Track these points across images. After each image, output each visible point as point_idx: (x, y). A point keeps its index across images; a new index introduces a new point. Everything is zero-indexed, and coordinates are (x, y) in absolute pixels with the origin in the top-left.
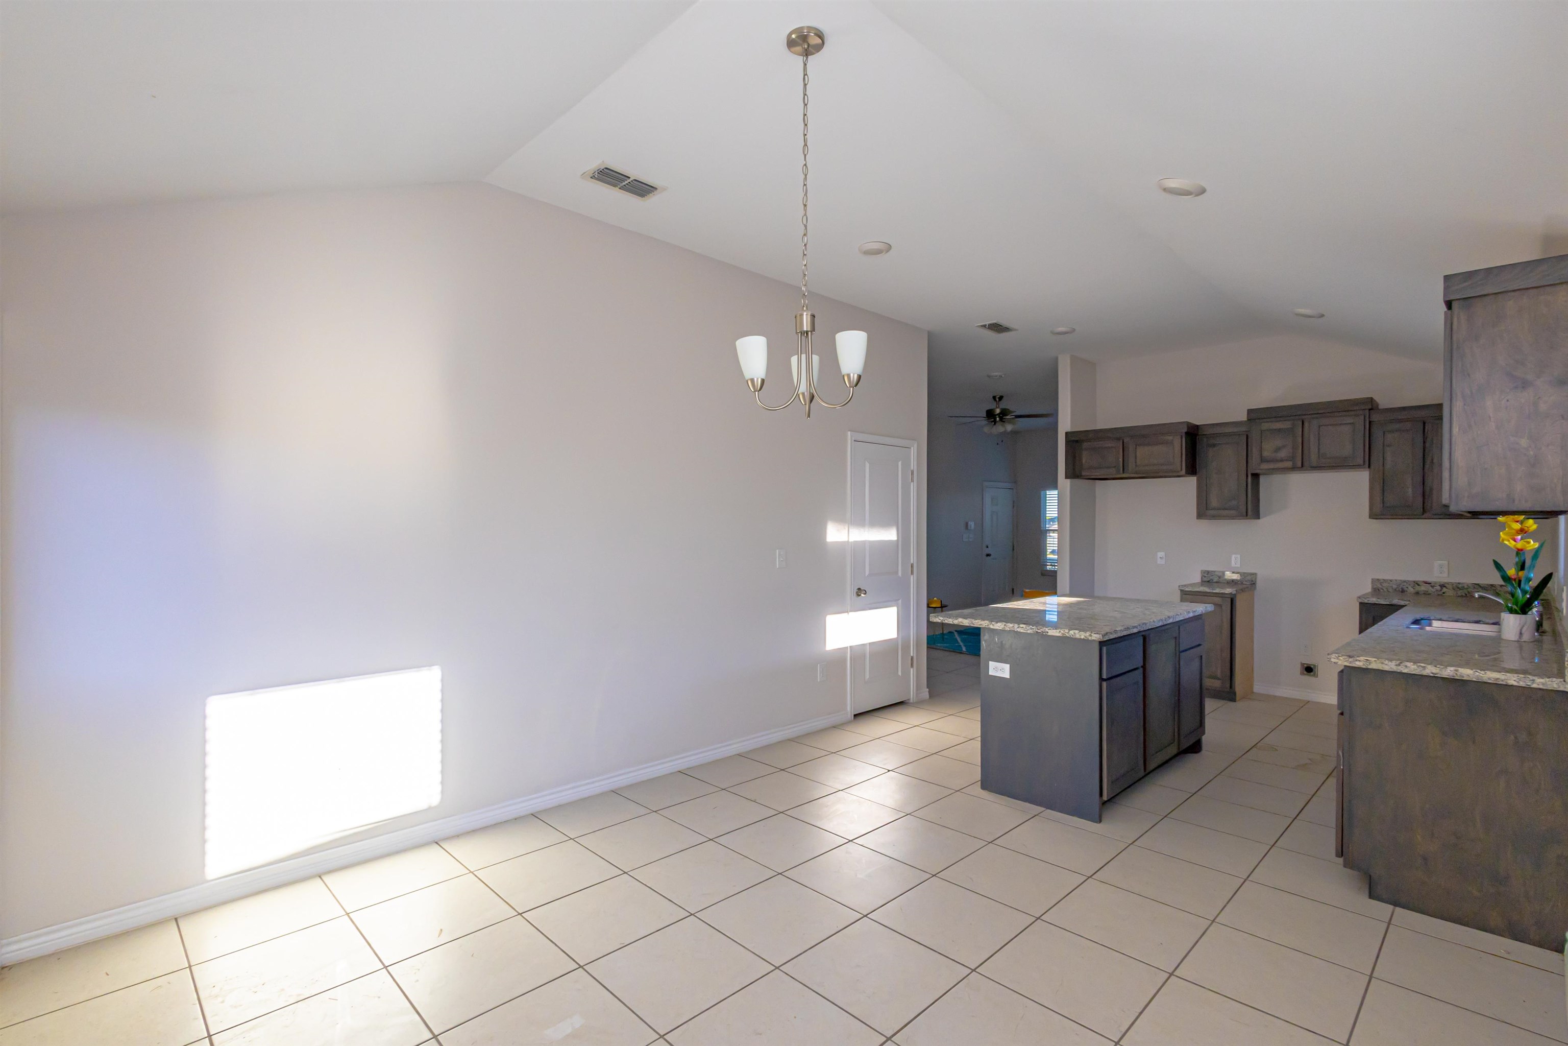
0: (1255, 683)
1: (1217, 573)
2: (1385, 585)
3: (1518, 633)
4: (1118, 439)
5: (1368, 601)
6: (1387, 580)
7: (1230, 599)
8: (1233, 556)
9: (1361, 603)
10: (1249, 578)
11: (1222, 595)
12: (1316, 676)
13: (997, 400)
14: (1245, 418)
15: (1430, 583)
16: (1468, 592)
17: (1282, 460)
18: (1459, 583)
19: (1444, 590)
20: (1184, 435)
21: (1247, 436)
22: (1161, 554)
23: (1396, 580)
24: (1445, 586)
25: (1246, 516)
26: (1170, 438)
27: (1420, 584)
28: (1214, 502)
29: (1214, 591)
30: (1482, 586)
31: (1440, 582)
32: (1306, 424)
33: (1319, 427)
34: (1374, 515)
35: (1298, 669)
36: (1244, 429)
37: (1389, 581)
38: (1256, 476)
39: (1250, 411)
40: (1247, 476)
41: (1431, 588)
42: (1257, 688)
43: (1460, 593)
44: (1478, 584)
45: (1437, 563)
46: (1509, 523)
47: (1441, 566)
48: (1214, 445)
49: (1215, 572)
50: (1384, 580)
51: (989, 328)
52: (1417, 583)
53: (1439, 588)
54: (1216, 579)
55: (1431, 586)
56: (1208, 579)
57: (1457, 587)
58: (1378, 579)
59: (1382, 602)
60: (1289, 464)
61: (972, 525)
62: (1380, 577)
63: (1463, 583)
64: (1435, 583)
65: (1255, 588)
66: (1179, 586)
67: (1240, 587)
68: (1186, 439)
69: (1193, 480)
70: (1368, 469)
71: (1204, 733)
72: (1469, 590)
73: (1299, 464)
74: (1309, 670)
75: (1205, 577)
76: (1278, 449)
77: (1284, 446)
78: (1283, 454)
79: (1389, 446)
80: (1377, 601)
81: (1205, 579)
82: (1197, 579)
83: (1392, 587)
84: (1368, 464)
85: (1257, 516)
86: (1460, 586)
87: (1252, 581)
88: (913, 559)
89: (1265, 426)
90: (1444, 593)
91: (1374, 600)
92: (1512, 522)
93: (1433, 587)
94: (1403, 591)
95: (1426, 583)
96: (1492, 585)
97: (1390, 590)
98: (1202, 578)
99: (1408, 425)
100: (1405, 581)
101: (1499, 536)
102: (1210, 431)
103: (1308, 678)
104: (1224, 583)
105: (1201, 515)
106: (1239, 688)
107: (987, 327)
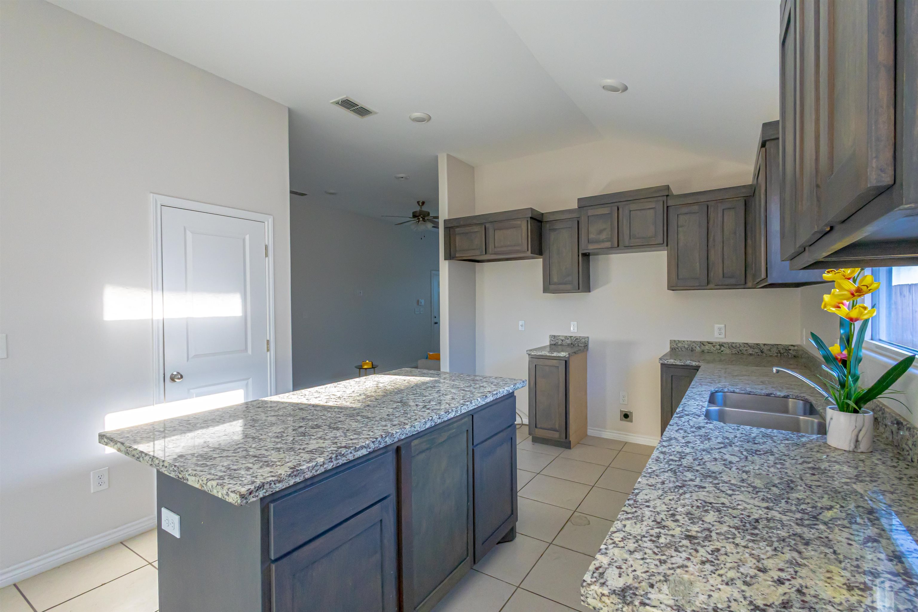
0: (588, 428)
1: (560, 338)
2: (679, 345)
3: (853, 441)
4: (481, 224)
5: (668, 362)
6: (681, 341)
7: (564, 361)
8: (572, 323)
9: (662, 364)
10: (583, 340)
11: (558, 358)
12: (631, 421)
13: (421, 204)
14: (575, 206)
15: (712, 343)
16: (741, 351)
17: (603, 241)
18: (733, 343)
19: (723, 348)
20: (529, 219)
21: (578, 221)
22: (521, 323)
23: (687, 341)
24: (723, 346)
25: (578, 289)
26: (519, 222)
27: (705, 344)
28: (555, 279)
29: (553, 355)
30: (750, 345)
31: (719, 342)
32: (620, 210)
33: (630, 211)
34: (672, 287)
35: (618, 415)
36: (575, 215)
37: (682, 342)
38: (586, 256)
39: (579, 200)
40: (579, 256)
41: (713, 347)
42: (591, 432)
43: (734, 351)
44: (747, 344)
45: (717, 326)
46: (839, 281)
47: (720, 329)
48: (555, 230)
49: (559, 336)
50: (678, 341)
51: (341, 105)
52: (702, 343)
53: (718, 347)
54: (560, 343)
55: (713, 346)
56: (555, 343)
57: (732, 346)
58: (674, 341)
59: (678, 363)
60: (608, 244)
61: (423, 302)
62: (676, 339)
63: (736, 343)
64: (716, 343)
65: (588, 350)
66: (527, 351)
67: (575, 349)
68: (531, 223)
69: (539, 262)
70: (666, 248)
71: (517, 520)
72: (740, 348)
73: (616, 244)
74: (626, 416)
75: (552, 341)
76: (600, 232)
77: (605, 229)
78: (603, 236)
79: (682, 226)
80: (674, 362)
81: (553, 343)
82: (547, 342)
83: (684, 347)
84: (666, 242)
85: (588, 289)
86: (734, 345)
87: (585, 344)
88: (270, 335)
89: (591, 212)
90: (722, 351)
91: (671, 361)
92: (842, 279)
93: (714, 346)
94: (692, 350)
95: (709, 343)
96: (757, 344)
97: (684, 349)
98: (550, 342)
99: (696, 208)
100: (694, 342)
101: (822, 300)
102: (552, 218)
103: (625, 423)
104: (566, 345)
105: (546, 290)
106: (573, 437)
107: (340, 103)
